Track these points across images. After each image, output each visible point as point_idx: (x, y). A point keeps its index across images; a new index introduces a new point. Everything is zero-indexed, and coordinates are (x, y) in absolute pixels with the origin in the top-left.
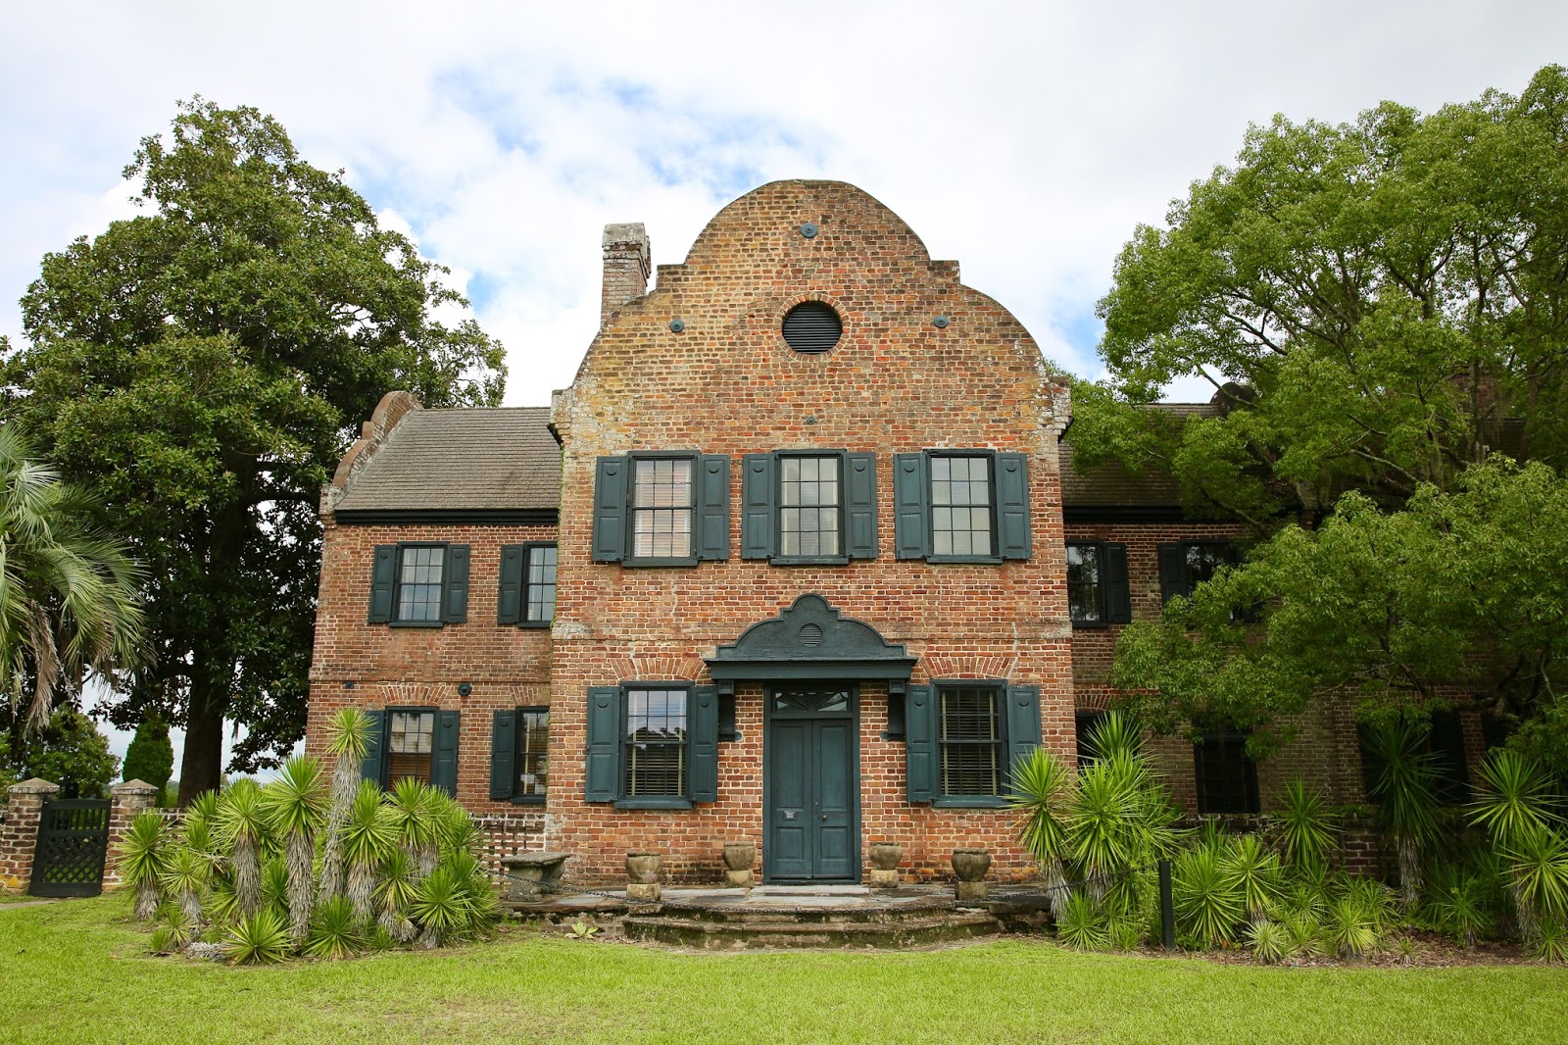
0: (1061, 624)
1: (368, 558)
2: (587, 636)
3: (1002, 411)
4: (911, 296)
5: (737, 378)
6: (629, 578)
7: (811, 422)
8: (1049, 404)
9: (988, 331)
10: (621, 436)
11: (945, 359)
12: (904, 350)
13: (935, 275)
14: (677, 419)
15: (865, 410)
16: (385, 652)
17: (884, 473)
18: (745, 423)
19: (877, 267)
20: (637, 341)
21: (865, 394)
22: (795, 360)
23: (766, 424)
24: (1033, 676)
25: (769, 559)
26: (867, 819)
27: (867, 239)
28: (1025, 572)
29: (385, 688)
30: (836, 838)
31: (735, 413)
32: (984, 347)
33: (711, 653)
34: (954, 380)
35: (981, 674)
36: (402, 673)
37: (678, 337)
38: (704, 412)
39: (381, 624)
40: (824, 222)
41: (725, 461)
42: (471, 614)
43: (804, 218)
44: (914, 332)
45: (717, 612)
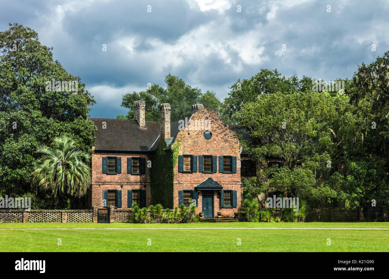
0: (240, 182)
1: (101, 160)
2: (178, 183)
3: (233, 150)
4: (222, 130)
5: (197, 143)
6: (183, 174)
7: (208, 151)
8: (240, 149)
9: (232, 137)
10: (181, 152)
11: (226, 141)
12: (220, 139)
13: (225, 127)
14: (189, 149)
15: (215, 149)
16: (106, 179)
17: (218, 159)
18: (199, 150)
19: (217, 125)
20: (183, 136)
21: (215, 146)
22: (206, 140)
23: (202, 151)
24: (236, 189)
25: (203, 172)
26: (215, 209)
27: (215, 120)
28: (235, 174)
29: (106, 186)
30: (211, 212)
31: (197, 149)
32: (231, 139)
33: (196, 186)
34: (227, 145)
35: (229, 189)
36: (110, 183)
37: (189, 136)
38: (193, 148)
39: (105, 173)
40: (209, 117)
41: (197, 157)
42: (122, 171)
43: (206, 116)
44: (222, 137)
45: (196, 179)
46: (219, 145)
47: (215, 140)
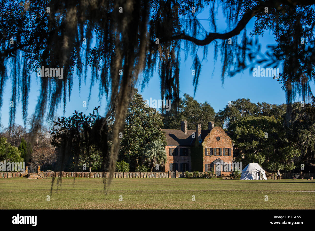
0: (232, 160)
1: (169, 149)
2: (205, 161)
3: (229, 145)
4: (224, 136)
5: (213, 142)
6: (207, 157)
7: (218, 146)
8: (232, 145)
9: (229, 139)
10: (207, 146)
11: (226, 141)
15: (221, 145)
16: (171, 158)
17: (223, 149)
19: (222, 134)
20: (207, 139)
22: (217, 141)
25: (216, 155)
26: (221, 172)
29: (171, 161)
31: (214, 145)
33: (212, 162)
37: (210, 139)
38: (211, 145)
39: (170, 155)
40: (219, 130)
41: (213, 148)
42: (178, 155)
43: (217, 130)
44: (224, 139)
45: (213, 159)
46: (223, 143)
47: (221, 141)
